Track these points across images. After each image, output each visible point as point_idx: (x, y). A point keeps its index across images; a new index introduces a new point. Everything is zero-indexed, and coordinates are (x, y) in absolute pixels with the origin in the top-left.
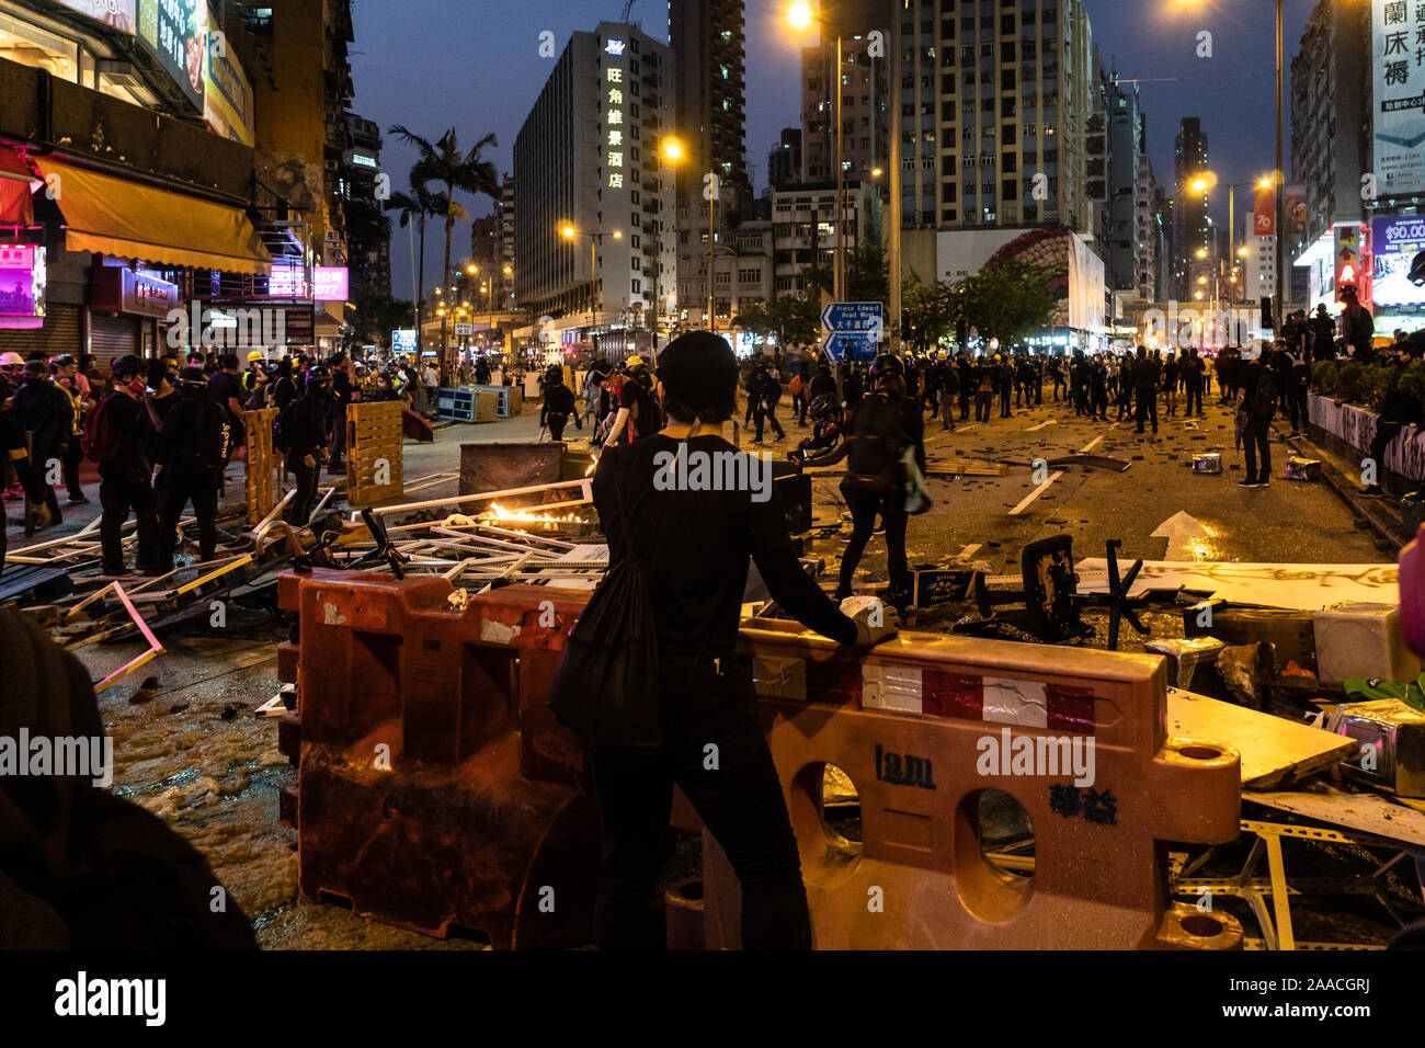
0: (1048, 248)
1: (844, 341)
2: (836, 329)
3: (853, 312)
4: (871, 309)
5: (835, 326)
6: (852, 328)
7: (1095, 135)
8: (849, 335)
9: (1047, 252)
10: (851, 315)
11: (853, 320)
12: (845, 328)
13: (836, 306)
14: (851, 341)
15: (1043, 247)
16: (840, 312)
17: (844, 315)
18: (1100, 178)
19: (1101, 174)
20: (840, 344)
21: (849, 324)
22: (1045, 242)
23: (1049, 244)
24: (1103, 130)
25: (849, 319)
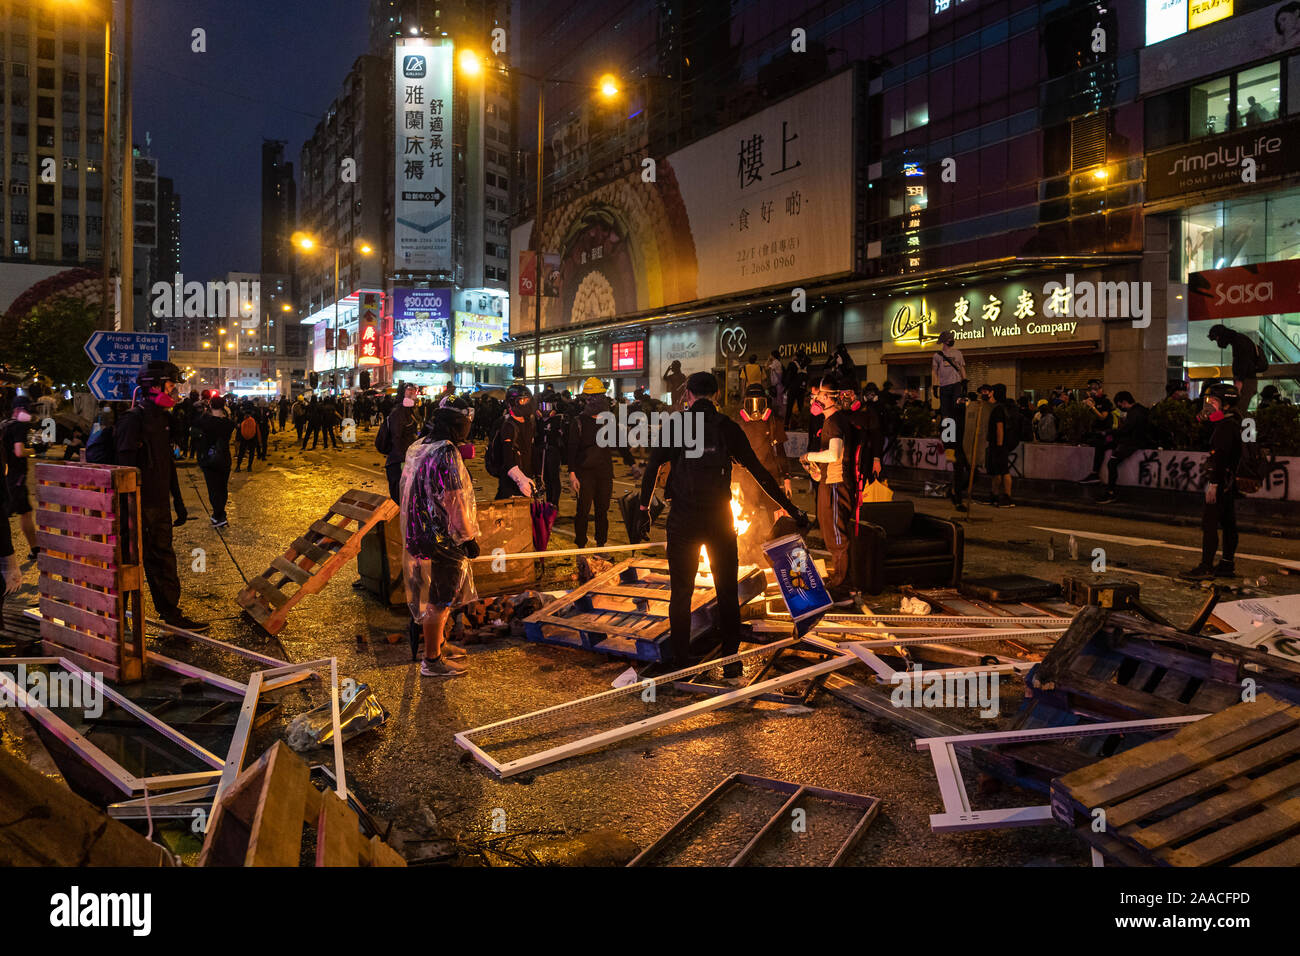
0: (92, 288)
1: (117, 377)
2: (105, 362)
3: (129, 344)
4: (154, 340)
5: (105, 359)
6: (128, 361)
7: (145, 180)
8: (124, 369)
9: (91, 293)
10: (127, 347)
11: (129, 353)
12: (119, 361)
13: (106, 335)
14: (127, 376)
15: (86, 287)
16: (112, 343)
17: (117, 346)
18: (149, 224)
19: (151, 220)
20: (111, 380)
21: (124, 356)
22: (88, 282)
23: (92, 285)
24: (153, 177)
25: (122, 351)
